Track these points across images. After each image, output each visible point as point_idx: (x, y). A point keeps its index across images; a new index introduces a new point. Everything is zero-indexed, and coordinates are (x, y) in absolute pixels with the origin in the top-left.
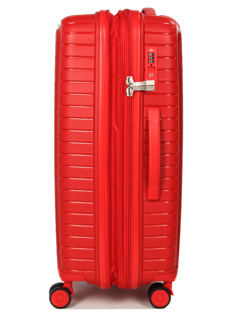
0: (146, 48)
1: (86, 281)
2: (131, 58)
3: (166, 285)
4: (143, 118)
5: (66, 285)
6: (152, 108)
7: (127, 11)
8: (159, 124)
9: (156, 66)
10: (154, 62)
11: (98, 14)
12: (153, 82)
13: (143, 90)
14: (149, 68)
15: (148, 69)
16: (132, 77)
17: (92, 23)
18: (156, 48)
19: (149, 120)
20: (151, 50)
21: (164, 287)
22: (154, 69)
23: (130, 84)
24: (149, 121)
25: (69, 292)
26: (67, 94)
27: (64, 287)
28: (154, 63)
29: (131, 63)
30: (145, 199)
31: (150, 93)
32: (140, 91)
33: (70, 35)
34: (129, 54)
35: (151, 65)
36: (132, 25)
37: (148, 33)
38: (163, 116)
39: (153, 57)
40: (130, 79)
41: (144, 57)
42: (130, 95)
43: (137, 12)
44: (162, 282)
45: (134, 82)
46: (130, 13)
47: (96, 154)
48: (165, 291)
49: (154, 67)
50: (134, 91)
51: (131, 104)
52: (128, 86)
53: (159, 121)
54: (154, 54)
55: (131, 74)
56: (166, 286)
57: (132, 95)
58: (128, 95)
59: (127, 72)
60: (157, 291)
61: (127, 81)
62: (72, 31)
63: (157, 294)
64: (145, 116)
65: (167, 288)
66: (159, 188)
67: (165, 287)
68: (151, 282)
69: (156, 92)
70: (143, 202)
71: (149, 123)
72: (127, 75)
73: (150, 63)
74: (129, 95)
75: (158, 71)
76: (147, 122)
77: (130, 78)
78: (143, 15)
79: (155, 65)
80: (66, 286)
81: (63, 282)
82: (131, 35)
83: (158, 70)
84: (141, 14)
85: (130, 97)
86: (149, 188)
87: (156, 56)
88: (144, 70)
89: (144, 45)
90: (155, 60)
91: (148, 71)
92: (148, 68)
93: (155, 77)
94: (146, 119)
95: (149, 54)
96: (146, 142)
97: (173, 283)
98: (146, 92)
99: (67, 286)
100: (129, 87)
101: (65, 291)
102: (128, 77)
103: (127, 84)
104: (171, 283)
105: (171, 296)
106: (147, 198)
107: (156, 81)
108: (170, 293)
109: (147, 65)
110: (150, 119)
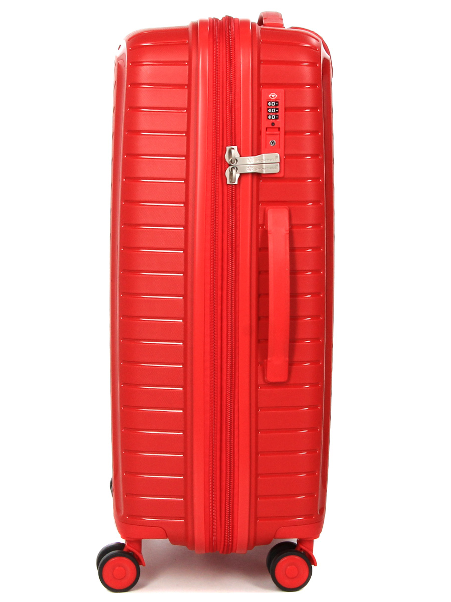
0: (263, 91)
1: (168, 540)
2: (235, 111)
3: (303, 545)
4: (258, 226)
5: (131, 547)
6: (274, 207)
7: (229, 19)
8: (288, 236)
9: (281, 126)
10: (277, 118)
11: (195, 26)
12: (277, 157)
13: (258, 171)
14: (268, 130)
15: (267, 133)
16: (235, 148)
17: (184, 44)
18: (282, 90)
19: (269, 230)
20: (273, 96)
21: (298, 549)
22: (278, 133)
23: (233, 162)
24: (269, 232)
25: (137, 560)
26: (138, 179)
27: (125, 550)
28: (278, 120)
29: (235, 121)
30: (260, 381)
31: (270, 177)
32: (253, 174)
33: (143, 67)
34: (232, 104)
35: (273, 124)
36: (236, 48)
37: (267, 62)
38: (294, 222)
39: (276, 109)
40: (232, 151)
41: (260, 109)
42: (234, 181)
43: (246, 23)
44: (295, 541)
45: (240, 156)
46: (233, 25)
47: (189, 295)
48: (302, 557)
49: (279, 129)
50: (241, 174)
51: (235, 199)
52: (230, 165)
53: (288, 232)
54: (278, 102)
55: (235, 142)
56: (302, 547)
57: (236, 183)
58: (228, 182)
59: (227, 137)
60: (285, 558)
61: (226, 156)
62: (147, 60)
63: (286, 563)
64: (261, 222)
65: (305, 551)
66: (287, 359)
67: (301, 549)
68: (272, 540)
69: (282, 175)
70: (257, 386)
71: (270, 236)
72: (227, 143)
73: (271, 120)
74: (231, 182)
75: (286, 136)
76: (265, 233)
77: (233, 149)
78: (258, 28)
79: (280, 123)
80: (131, 549)
81: (123, 541)
82: (235, 67)
83: (285, 133)
84: (253, 25)
85: (232, 187)
86: (269, 359)
87: (281, 107)
88: (260, 133)
89: (260, 85)
90: (281, 114)
91: (267, 136)
92: (266, 130)
93: (280, 147)
94: (262, 227)
95: (268, 102)
96: (262, 271)
97: (316, 541)
98: (263, 176)
99: (133, 548)
100: (232, 167)
101: (129, 558)
102: (228, 148)
103: (228, 160)
104: (312, 542)
105: (313, 566)
106: (266, 378)
107: (283, 155)
108: (310, 561)
109: (265, 124)
110: (270, 226)
